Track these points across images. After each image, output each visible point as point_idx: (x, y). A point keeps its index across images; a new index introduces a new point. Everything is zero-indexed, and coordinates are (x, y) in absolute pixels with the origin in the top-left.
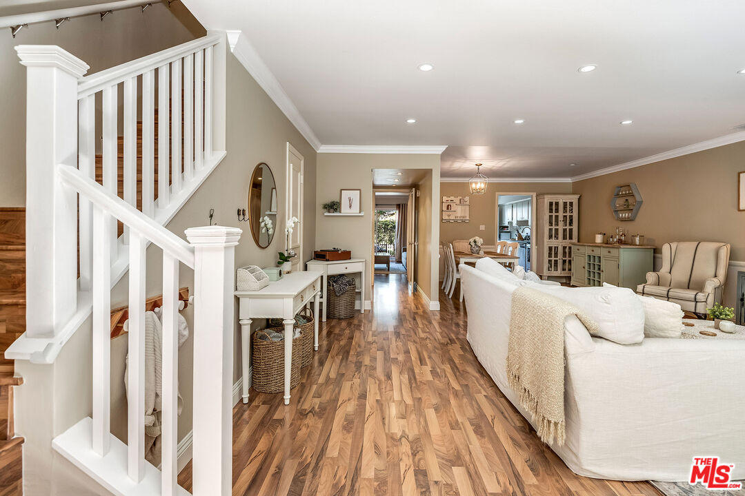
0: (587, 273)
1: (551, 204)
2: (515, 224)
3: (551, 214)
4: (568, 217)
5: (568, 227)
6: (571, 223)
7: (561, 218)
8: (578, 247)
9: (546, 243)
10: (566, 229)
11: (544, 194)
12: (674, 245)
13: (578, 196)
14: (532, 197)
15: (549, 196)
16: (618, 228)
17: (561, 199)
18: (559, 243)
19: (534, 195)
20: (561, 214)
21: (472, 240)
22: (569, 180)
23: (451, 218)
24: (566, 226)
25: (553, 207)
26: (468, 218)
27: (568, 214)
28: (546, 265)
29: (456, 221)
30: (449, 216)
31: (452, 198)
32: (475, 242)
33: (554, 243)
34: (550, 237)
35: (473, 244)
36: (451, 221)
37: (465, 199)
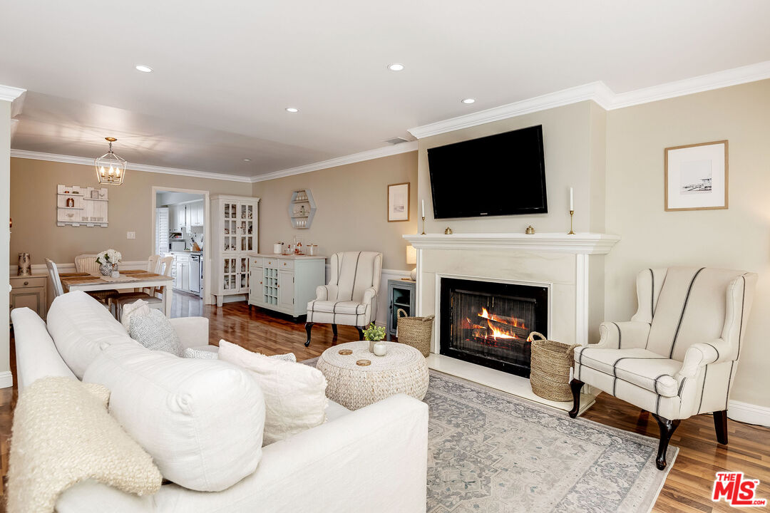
0: (264, 289)
2: (188, 230)
3: (227, 219)
4: (247, 223)
5: (247, 235)
6: (250, 231)
7: (239, 224)
8: (257, 259)
9: (221, 255)
10: (245, 238)
11: (218, 194)
12: (340, 255)
13: (257, 200)
14: (204, 196)
15: (224, 197)
16: (295, 237)
17: (239, 202)
18: (238, 254)
19: (207, 194)
20: (239, 219)
21: (101, 256)
22: (248, 180)
23: (73, 219)
24: (245, 233)
25: (230, 210)
26: (105, 220)
27: (247, 220)
28: (222, 282)
29: (83, 225)
30: (71, 216)
31: (76, 188)
32: (107, 258)
33: (231, 254)
35: (103, 260)
36: (74, 224)
37: (101, 194)
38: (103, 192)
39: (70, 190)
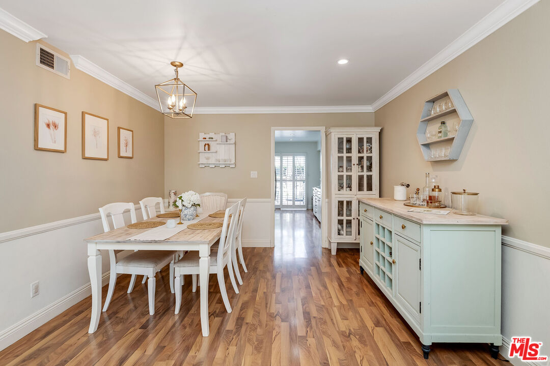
1: (340, 140)
3: (340, 155)
4: (365, 159)
5: (365, 173)
6: (370, 168)
7: (355, 161)
9: (333, 196)
10: (363, 176)
13: (378, 129)
15: (338, 129)
17: (355, 134)
18: (353, 195)
19: (323, 130)
20: (355, 155)
23: (210, 161)
24: (363, 171)
25: (345, 144)
26: (233, 161)
27: (365, 155)
28: (335, 226)
29: (217, 166)
30: (208, 159)
31: (211, 135)
33: (345, 195)
34: (341, 187)
36: (211, 166)
37: (229, 138)
38: (231, 136)
39: (207, 136)
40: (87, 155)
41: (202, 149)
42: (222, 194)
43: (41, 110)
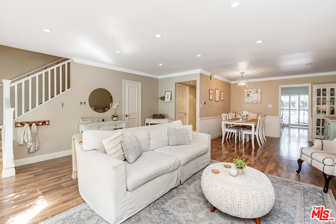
1: (319, 90)
3: (319, 97)
7: (328, 100)
19: (310, 85)
20: (328, 97)
25: (321, 92)
26: (260, 100)
28: (315, 131)
29: (252, 103)
30: (248, 100)
31: (250, 90)
33: (321, 116)
34: (319, 112)
36: (250, 102)
37: (258, 91)
38: (259, 90)
39: (248, 91)
40: (216, 100)
41: (246, 96)
42: (255, 113)
43: (210, 90)
